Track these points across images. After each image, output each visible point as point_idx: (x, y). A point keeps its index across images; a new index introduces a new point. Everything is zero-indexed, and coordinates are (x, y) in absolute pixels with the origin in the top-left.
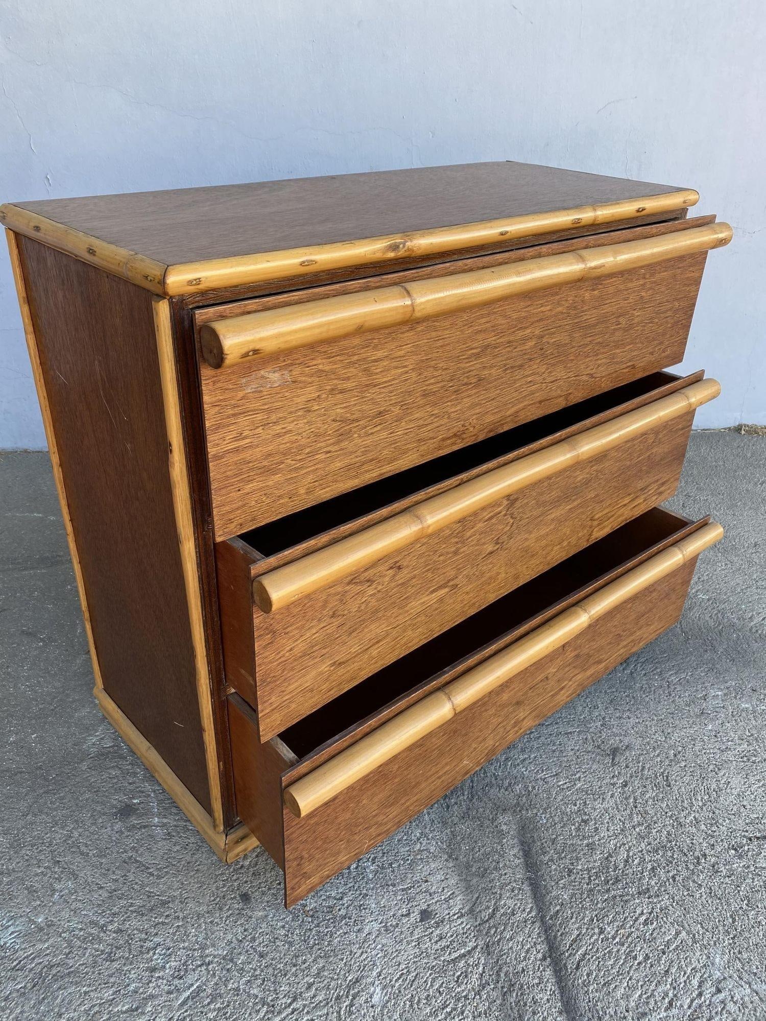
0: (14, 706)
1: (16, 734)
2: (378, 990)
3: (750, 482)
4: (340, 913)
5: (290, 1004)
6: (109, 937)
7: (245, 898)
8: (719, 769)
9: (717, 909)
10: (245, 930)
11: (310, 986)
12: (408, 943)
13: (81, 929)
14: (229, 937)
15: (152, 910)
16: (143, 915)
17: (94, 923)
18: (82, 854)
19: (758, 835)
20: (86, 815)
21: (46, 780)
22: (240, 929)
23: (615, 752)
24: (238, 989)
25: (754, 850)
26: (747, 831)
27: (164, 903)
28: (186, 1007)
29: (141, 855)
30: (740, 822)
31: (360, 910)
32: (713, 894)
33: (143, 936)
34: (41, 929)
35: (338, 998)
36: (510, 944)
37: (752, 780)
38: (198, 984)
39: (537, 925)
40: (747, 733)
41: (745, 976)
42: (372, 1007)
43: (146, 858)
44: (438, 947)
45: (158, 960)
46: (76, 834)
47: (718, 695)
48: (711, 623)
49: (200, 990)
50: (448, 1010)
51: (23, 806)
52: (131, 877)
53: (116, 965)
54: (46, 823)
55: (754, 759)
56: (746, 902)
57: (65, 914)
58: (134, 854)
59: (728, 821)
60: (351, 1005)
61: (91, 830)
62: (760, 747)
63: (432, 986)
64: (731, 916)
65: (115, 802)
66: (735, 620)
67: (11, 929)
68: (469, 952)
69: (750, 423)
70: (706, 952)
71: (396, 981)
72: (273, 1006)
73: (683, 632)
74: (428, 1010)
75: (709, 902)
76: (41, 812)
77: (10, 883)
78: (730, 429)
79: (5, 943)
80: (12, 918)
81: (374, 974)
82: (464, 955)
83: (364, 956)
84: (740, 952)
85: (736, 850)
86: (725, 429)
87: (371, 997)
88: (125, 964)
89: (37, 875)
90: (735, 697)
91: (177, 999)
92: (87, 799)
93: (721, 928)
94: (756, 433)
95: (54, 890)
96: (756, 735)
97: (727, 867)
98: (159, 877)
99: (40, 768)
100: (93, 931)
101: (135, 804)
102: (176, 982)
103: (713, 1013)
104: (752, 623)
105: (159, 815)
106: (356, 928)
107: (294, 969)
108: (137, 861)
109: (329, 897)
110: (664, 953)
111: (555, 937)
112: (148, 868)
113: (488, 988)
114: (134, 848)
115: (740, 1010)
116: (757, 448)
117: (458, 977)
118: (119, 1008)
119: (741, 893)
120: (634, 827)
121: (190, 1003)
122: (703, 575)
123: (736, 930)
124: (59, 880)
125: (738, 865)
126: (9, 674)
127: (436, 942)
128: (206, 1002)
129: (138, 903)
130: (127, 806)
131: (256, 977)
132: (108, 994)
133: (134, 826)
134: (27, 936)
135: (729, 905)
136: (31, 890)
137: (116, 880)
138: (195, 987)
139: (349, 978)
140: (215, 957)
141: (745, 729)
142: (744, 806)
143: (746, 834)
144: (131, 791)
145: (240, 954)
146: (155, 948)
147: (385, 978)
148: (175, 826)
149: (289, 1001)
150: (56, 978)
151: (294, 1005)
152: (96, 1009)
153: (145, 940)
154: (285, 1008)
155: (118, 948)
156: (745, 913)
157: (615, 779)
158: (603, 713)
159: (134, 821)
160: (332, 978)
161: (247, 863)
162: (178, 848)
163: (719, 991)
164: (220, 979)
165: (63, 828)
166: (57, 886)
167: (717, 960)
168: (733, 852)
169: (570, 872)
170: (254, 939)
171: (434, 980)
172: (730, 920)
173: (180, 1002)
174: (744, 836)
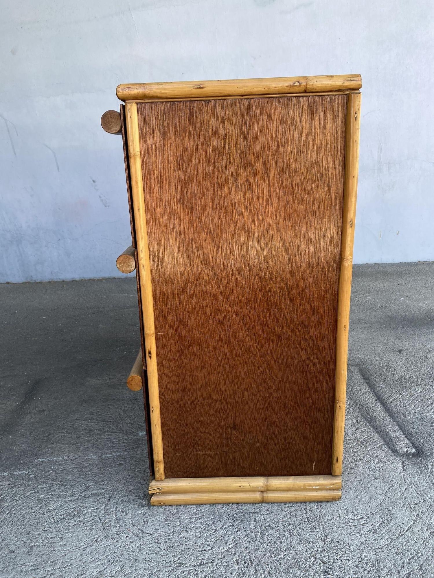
23: (400, 351)
36: (361, 397)
39: (372, 393)
110: (430, 399)
111: (380, 396)
120: (412, 369)
157: (402, 358)
158: (393, 341)
169: (384, 380)
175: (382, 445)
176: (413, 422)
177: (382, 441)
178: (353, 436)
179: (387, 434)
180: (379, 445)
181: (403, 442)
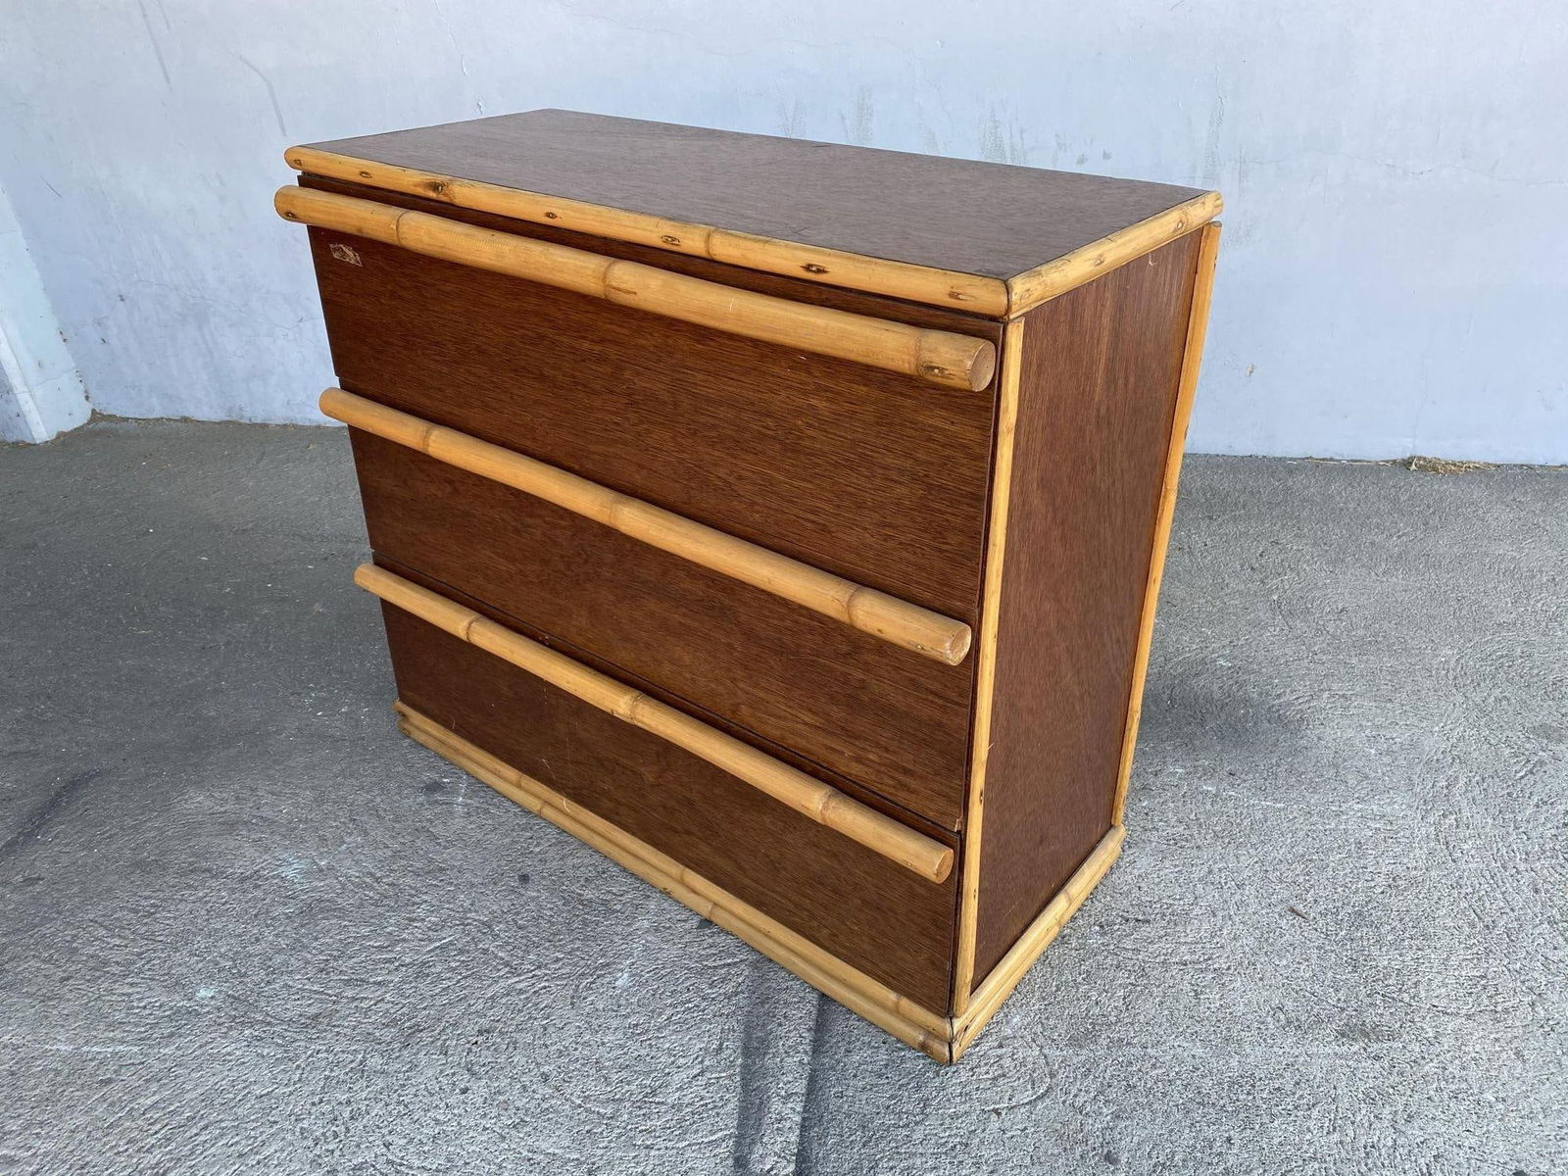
0: (354, 681)
1: (349, 706)
2: (626, 975)
3: (1382, 533)
4: (615, 907)
5: (532, 971)
6: (382, 888)
7: (524, 878)
8: (1130, 847)
9: (1043, 976)
10: (513, 905)
11: (558, 960)
12: (674, 944)
13: (358, 877)
14: (495, 908)
15: (429, 872)
16: (418, 875)
17: (372, 875)
18: (378, 816)
19: (1140, 917)
20: (393, 785)
21: (365, 749)
22: (509, 903)
24: (487, 950)
25: (1125, 931)
26: (1128, 912)
27: (442, 870)
28: (432, 954)
29: (435, 826)
30: (1125, 901)
31: (637, 909)
32: (1047, 962)
33: (413, 892)
34: (321, 871)
35: (583, 974)
37: (1167, 863)
38: (451, 938)
40: (1192, 816)
41: (1041, 1040)
42: (614, 988)
43: (438, 829)
44: (703, 953)
45: (420, 912)
46: (378, 800)
47: (1177, 772)
48: (1217, 695)
49: (451, 943)
50: (690, 1005)
51: (336, 768)
52: (419, 843)
53: (380, 910)
54: (353, 786)
55: (1184, 843)
56: (1085, 976)
57: (348, 863)
58: (428, 825)
59: (1109, 898)
60: (592, 983)
61: (395, 798)
62: (1200, 833)
63: (682, 982)
64: (1057, 986)
65: (425, 778)
66: (1255, 695)
67: (295, 866)
68: (736, 963)
69: (1429, 456)
70: (1006, 1010)
71: (648, 972)
72: (516, 969)
73: (1169, 699)
74: (669, 1001)
75: (1038, 968)
76: (351, 776)
77: (305, 830)
78: (1394, 462)
79: (286, 876)
80: (298, 857)
81: (628, 962)
82: (729, 965)
83: (624, 946)
84: (1047, 1018)
85: (1102, 927)
86: (1387, 462)
87: (615, 980)
88: (388, 911)
89: (332, 827)
90: (1199, 778)
91: (426, 946)
92: (398, 772)
93: (1037, 994)
94: (1435, 469)
95: (344, 842)
96: (1202, 821)
97: (1080, 941)
98: (446, 848)
99: (363, 739)
100: (368, 880)
101: (444, 783)
102: (430, 933)
103: (982, 1064)
104: (1277, 701)
105: (465, 796)
106: (626, 922)
107: (549, 944)
108: (428, 831)
109: (609, 892)
112: (438, 838)
113: (741, 996)
114: (430, 819)
115: (1015, 1067)
116: (1422, 490)
117: (713, 982)
118: (371, 943)
119: (1083, 967)
121: (438, 951)
122: (1238, 639)
123: (1055, 998)
124: (351, 834)
125: (1095, 941)
126: (359, 651)
127: (704, 949)
128: (452, 954)
129: (418, 865)
130: (436, 782)
131: (508, 944)
132: (365, 931)
133: (436, 802)
134: (307, 874)
135: (1061, 974)
136: (323, 839)
137: (403, 844)
138: (447, 940)
139: (601, 961)
140: (475, 921)
141: (1192, 811)
142: (1139, 888)
143: (1125, 914)
144: (444, 771)
145: (500, 922)
146: (421, 904)
147: (637, 968)
148: (478, 807)
149: (533, 968)
150: (322, 911)
151: (537, 972)
152: (351, 940)
153: (412, 896)
154: (527, 972)
155: (386, 897)
156: (1077, 986)
159: (438, 797)
160: (583, 959)
161: (537, 849)
162: (473, 826)
163: (1001, 1046)
164: (473, 939)
165: (368, 793)
166: (347, 840)
167: (1015, 1020)
168: (1097, 928)
170: (517, 914)
171: (687, 979)
172: (1054, 989)
173: (428, 949)
174: (1122, 916)
175: (726, 1135)
176: (855, 1076)
177: (735, 1123)
178: (677, 1095)
179: (762, 1106)
180: (720, 1134)
181: (782, 1139)
